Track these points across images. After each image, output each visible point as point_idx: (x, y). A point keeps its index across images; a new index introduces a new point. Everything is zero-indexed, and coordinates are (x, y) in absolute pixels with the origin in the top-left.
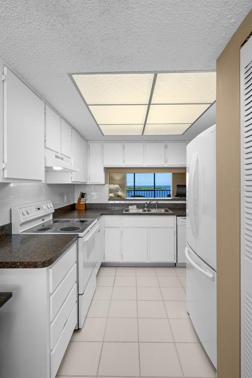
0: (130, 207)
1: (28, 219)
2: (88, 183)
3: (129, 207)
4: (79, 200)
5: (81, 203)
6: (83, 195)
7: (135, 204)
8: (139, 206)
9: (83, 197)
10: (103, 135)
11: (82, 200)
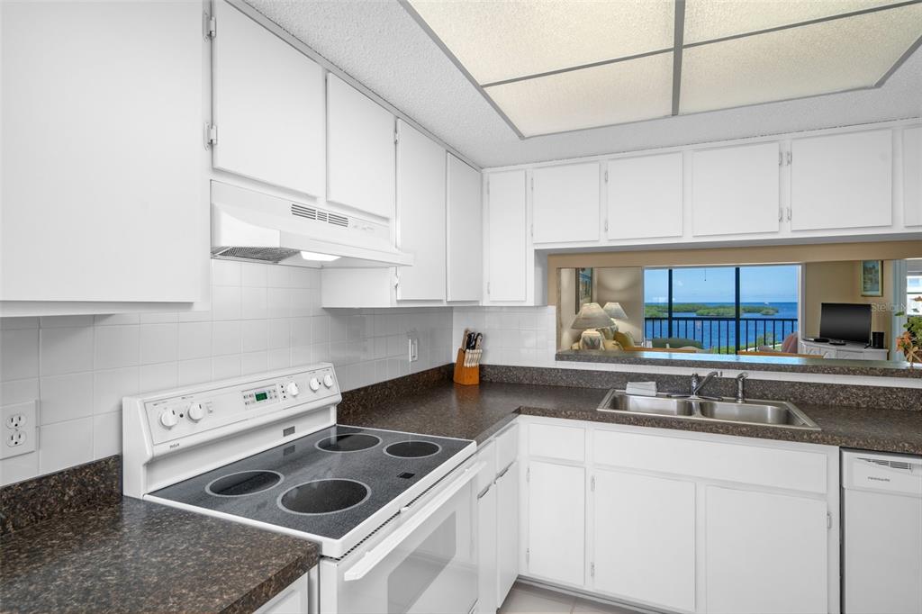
0: (631, 388)
1: (184, 443)
2: (485, 304)
3: (629, 385)
4: (462, 353)
5: (467, 364)
6: (471, 341)
7: (651, 377)
8: (666, 385)
9: (474, 348)
10: (521, 136)
11: (469, 354)
